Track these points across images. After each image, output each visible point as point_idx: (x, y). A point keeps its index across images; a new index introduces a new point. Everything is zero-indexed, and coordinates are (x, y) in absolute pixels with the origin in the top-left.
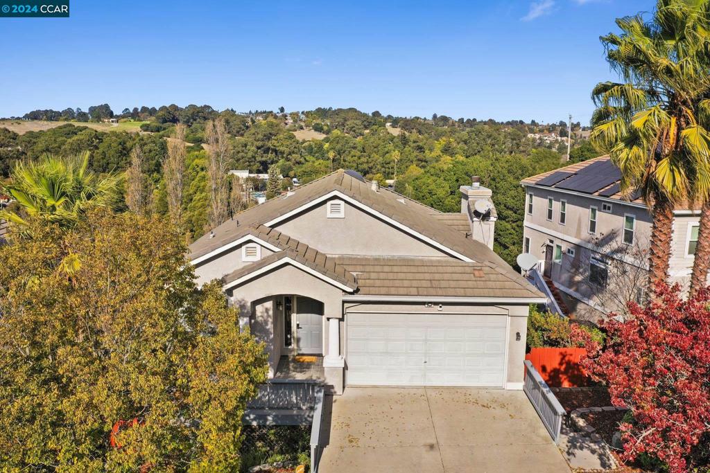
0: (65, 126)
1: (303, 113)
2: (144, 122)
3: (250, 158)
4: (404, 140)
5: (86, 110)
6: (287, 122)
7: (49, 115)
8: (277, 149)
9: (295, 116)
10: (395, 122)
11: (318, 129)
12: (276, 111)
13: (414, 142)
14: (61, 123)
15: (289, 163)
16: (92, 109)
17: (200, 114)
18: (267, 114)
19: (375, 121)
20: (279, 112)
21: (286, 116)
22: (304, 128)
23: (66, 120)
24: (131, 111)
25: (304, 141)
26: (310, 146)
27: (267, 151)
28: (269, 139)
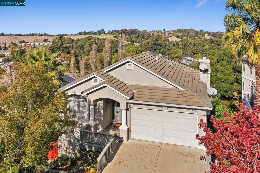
0: (89, 37)
1: (172, 31)
2: (115, 35)
3: (150, 48)
4: (212, 41)
5: (96, 31)
6: (165, 34)
7: (85, 33)
8: (161, 44)
9: (169, 32)
10: (209, 34)
11: (178, 37)
12: (162, 30)
13: (216, 41)
14: (88, 36)
15: (165, 49)
16: (98, 31)
17: (134, 32)
18: (158, 32)
19: (201, 33)
20: (163, 30)
21: (165, 32)
22: (172, 36)
23: (90, 35)
24: (111, 31)
25: (172, 41)
26: (174, 43)
27: (157, 45)
28: (158, 40)
